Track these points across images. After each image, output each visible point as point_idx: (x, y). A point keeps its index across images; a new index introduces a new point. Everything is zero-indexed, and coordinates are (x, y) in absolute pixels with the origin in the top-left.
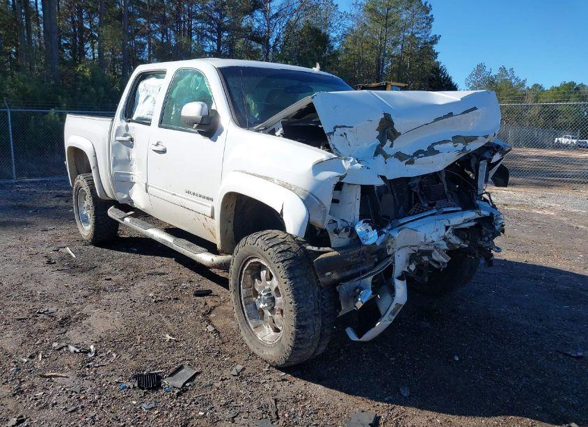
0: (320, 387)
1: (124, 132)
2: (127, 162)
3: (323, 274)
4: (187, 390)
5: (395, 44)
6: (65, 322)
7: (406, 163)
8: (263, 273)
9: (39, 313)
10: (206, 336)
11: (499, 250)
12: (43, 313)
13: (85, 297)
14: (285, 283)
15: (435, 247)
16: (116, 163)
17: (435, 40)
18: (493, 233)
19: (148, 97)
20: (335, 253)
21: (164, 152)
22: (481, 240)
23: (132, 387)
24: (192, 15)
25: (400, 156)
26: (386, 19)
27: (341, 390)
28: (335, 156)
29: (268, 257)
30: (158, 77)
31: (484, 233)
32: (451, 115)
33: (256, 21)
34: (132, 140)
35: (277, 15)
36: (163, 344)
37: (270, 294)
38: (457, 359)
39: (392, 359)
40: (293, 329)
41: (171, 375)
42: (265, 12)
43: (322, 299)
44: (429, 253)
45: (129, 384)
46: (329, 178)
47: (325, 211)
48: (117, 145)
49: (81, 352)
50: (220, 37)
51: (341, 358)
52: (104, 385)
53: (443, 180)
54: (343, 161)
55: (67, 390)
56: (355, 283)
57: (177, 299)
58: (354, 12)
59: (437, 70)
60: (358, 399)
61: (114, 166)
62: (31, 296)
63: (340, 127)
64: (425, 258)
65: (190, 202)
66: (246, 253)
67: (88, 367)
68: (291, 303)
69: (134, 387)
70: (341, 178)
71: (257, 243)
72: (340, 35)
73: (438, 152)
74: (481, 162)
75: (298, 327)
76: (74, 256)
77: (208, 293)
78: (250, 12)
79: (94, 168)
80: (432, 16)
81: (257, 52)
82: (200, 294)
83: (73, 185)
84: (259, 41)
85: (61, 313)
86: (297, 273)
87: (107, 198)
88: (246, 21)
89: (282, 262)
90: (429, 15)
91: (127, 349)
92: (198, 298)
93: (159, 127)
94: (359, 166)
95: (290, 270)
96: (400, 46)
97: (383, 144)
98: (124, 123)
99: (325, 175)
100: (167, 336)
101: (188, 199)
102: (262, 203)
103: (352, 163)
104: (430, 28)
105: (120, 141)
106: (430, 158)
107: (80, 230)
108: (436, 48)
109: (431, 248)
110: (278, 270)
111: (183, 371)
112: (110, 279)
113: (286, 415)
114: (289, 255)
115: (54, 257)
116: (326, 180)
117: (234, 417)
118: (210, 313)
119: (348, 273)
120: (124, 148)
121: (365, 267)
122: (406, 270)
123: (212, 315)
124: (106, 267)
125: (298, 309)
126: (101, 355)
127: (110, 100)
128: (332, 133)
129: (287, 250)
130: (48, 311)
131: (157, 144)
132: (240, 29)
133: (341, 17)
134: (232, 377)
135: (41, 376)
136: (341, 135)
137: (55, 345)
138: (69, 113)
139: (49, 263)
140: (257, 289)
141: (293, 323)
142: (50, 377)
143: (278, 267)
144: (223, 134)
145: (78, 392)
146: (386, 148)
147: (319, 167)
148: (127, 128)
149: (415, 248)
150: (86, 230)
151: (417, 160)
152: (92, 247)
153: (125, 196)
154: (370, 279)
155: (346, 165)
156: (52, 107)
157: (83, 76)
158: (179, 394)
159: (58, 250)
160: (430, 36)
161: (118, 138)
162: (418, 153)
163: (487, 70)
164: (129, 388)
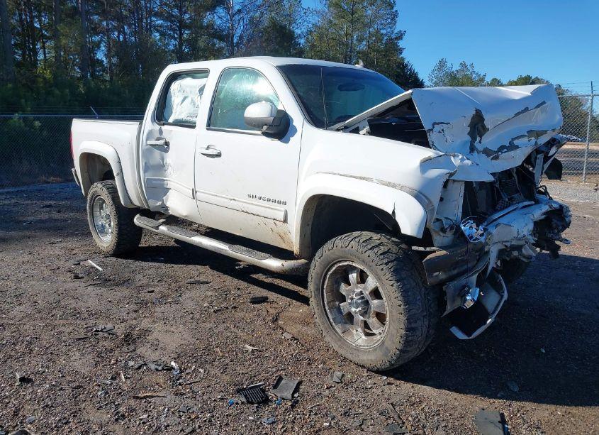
0: (428, 388)
1: (158, 135)
2: (161, 167)
3: (431, 275)
4: (298, 401)
5: (360, 40)
6: (128, 339)
7: (492, 159)
8: (353, 277)
9: (96, 331)
10: (286, 344)
11: (566, 242)
12: (101, 331)
13: (136, 311)
14: (392, 285)
15: (526, 242)
16: (147, 169)
17: (400, 36)
18: (563, 226)
19: (185, 98)
20: (444, 252)
21: (219, 155)
22: (550, 233)
23: (240, 402)
24: (151, 13)
25: (487, 152)
26: (352, 15)
27: (449, 390)
28: (442, 154)
29: (367, 259)
30: (194, 78)
31: (554, 225)
32: (526, 109)
33: (218, 18)
34: (167, 144)
35: (239, 11)
36: (246, 355)
37: (363, 298)
38: (544, 351)
39: (482, 355)
40: (403, 332)
41: (275, 387)
42: (228, 9)
43: (429, 300)
44: (519, 248)
45: (235, 400)
46: (439, 176)
47: (433, 210)
48: (147, 150)
49: (163, 369)
50: (181, 35)
51: (432, 358)
52: (209, 402)
53: (515, 175)
54: (452, 158)
55: (172, 410)
56: (463, 281)
57: (235, 307)
58: (320, 7)
59: (403, 66)
60: (470, 397)
61: (145, 171)
62: (76, 314)
63: (438, 124)
64: (515, 253)
65: (255, 207)
66: (334, 257)
67: (180, 384)
68: (400, 306)
69: (242, 403)
70: (451, 175)
71: (350, 246)
72: (305, 31)
73: (517, 147)
74: (539, 156)
75: (408, 329)
76: (100, 269)
77: (264, 300)
78: (212, 8)
79: (118, 174)
80: (397, 11)
81: (220, 50)
82: (256, 301)
83: (87, 194)
84: (221, 38)
85: (120, 330)
86: (404, 274)
87: (132, 207)
88: (208, 18)
89: (387, 264)
90: (394, 10)
91: (211, 363)
92: (255, 306)
93: (207, 129)
94: (468, 162)
95: (396, 272)
96: (364, 43)
97: (474, 139)
98: (157, 127)
99: (434, 173)
100: (247, 346)
101: (252, 204)
102: (366, 204)
103: (462, 160)
104: (394, 24)
105: (150, 145)
106: (512, 153)
107: (97, 241)
108: (401, 44)
109: (522, 243)
110: (383, 273)
111: (283, 382)
112: (153, 292)
113: (410, 419)
114: (392, 257)
115: (79, 271)
116: (436, 177)
117: (360, 425)
118: (277, 320)
119: (455, 272)
120: (157, 153)
121: (470, 265)
122: (495, 266)
123: (281, 322)
124: (140, 279)
125: (408, 311)
126: (187, 371)
127: (77, 103)
128: (432, 130)
129: (388, 252)
130: (105, 328)
131: (208, 148)
132: (202, 27)
133: (305, 13)
134: (336, 385)
135: (134, 397)
136: (439, 132)
137: (131, 363)
138: (75, 117)
139: (77, 277)
140: (344, 293)
141: (403, 326)
142: (145, 397)
143: (382, 270)
144: (297, 135)
145: (186, 411)
146: (477, 144)
147: (426, 164)
148: (161, 132)
149: (507, 244)
150: (107, 241)
151: (502, 156)
152: (114, 259)
153: (159, 203)
154: (475, 278)
155: (456, 161)
156: (17, 112)
157: (45, 79)
158: (293, 406)
159: (79, 264)
160: (395, 31)
161: (149, 142)
162: (502, 148)
163: (449, 65)
164: (237, 404)
